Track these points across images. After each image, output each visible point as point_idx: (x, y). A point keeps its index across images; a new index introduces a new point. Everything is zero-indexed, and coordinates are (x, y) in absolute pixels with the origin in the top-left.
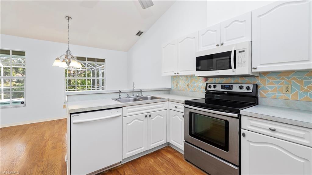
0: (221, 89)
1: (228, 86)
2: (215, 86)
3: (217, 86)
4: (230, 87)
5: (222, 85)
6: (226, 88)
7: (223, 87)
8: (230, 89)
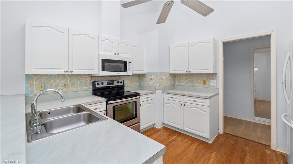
0: (108, 85)
1: (111, 83)
2: (102, 84)
3: (104, 84)
4: (113, 83)
5: (107, 82)
6: (110, 83)
7: (108, 83)
8: (113, 84)
